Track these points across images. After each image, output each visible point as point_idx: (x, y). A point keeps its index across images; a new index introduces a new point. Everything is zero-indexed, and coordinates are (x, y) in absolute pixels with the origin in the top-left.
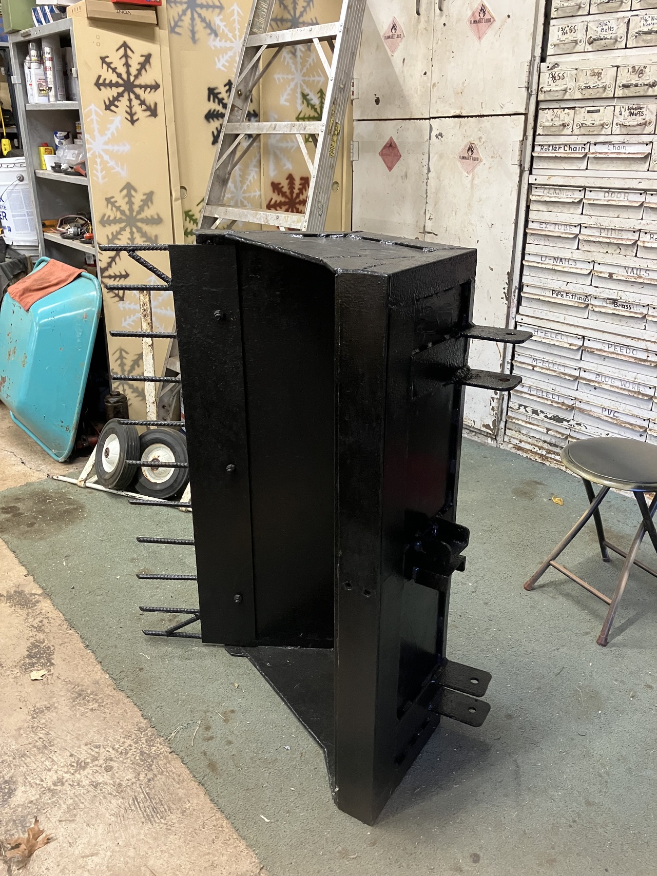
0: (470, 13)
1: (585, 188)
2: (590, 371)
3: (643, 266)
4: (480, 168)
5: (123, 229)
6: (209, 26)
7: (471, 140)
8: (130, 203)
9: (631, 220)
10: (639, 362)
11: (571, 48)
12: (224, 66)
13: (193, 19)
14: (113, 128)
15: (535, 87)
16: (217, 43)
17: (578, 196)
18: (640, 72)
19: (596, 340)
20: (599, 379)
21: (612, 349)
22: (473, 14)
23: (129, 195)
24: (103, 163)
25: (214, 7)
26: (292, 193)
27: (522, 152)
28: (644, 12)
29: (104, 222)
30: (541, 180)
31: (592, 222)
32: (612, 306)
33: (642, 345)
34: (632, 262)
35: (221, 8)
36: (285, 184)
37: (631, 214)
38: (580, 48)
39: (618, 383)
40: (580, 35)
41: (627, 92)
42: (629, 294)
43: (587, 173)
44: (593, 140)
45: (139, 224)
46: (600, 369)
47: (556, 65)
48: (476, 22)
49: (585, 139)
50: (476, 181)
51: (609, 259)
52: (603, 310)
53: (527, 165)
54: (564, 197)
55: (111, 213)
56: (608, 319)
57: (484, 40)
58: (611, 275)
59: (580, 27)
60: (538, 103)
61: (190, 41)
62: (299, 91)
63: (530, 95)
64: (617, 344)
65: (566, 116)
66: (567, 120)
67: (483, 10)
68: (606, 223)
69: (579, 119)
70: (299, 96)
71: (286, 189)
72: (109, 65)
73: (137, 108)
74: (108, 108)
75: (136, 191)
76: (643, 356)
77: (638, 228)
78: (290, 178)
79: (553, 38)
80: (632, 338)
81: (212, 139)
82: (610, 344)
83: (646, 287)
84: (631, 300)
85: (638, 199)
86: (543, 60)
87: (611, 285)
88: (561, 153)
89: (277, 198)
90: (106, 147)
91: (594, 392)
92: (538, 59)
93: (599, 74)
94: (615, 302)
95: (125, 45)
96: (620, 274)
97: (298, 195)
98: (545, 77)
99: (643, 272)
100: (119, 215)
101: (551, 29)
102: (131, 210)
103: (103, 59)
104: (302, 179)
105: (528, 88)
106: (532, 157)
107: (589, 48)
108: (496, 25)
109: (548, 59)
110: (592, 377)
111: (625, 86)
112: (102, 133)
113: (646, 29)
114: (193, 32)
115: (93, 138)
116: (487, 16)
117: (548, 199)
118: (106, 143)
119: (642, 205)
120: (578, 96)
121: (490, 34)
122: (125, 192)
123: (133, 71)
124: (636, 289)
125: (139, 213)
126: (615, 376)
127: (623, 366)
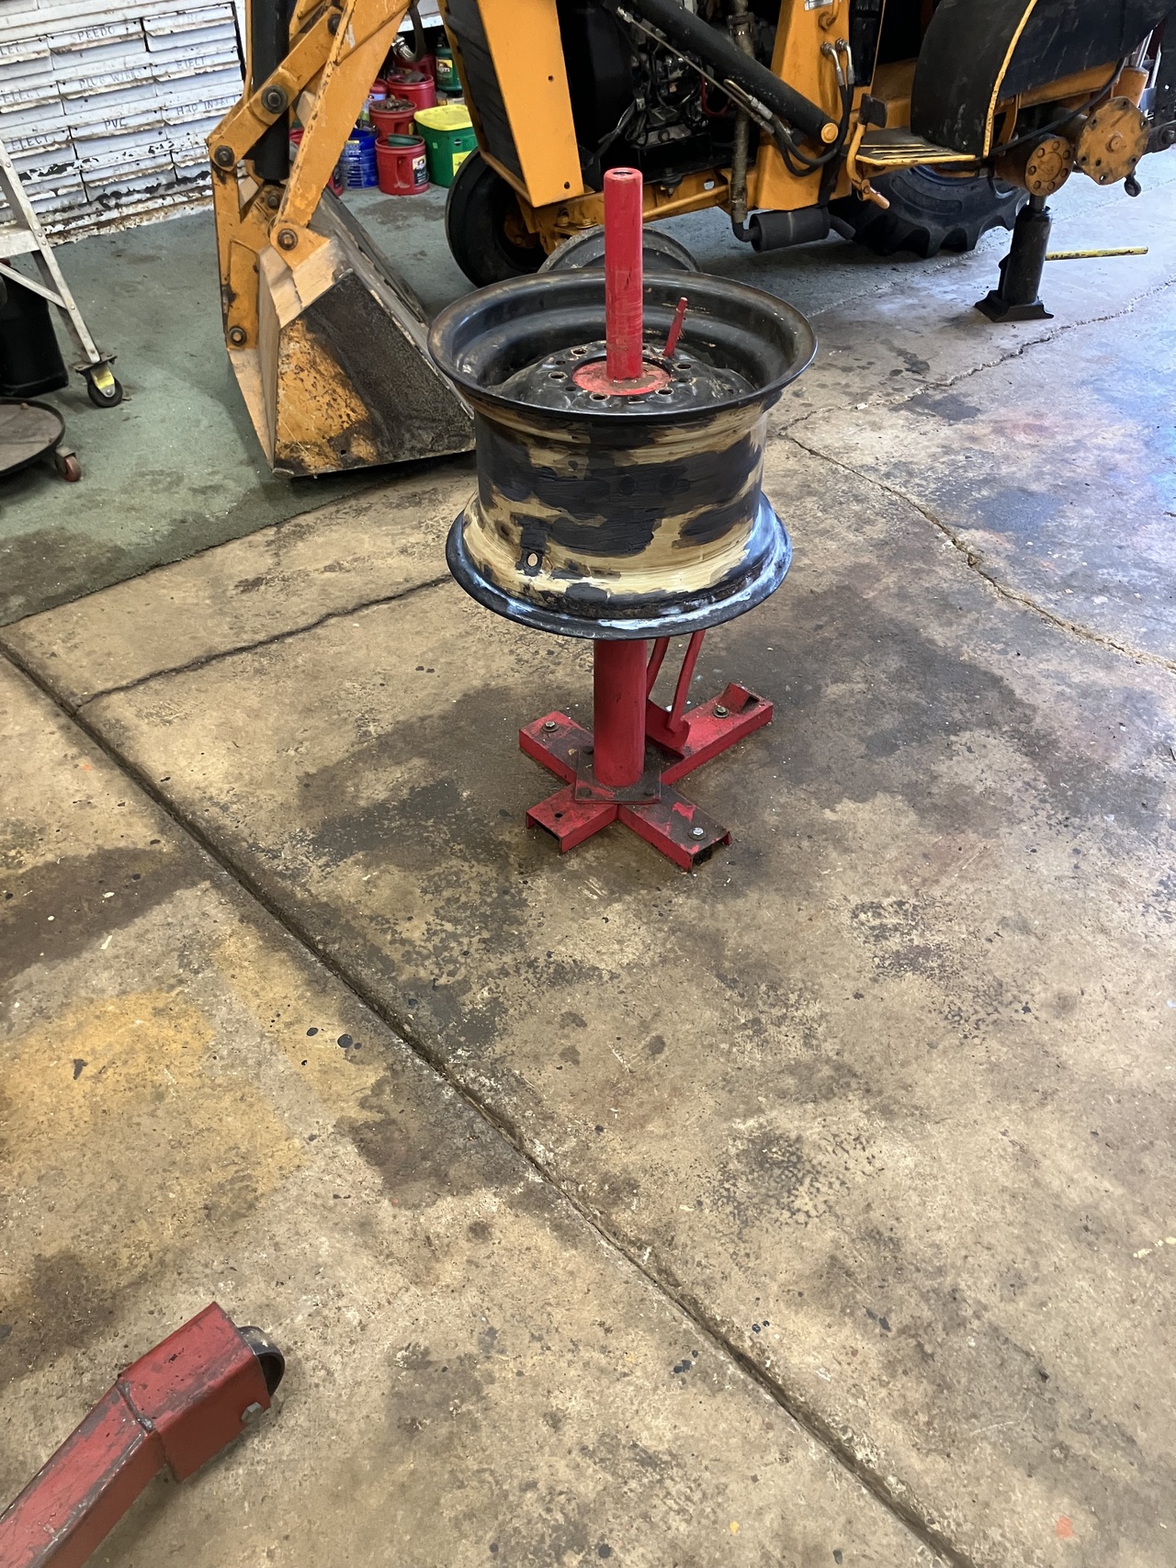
2: (71, 80)
10: (120, 40)
19: (63, 33)
20: (85, 85)
21: (84, 38)
33: (118, 16)
39: (108, 80)
46: (82, 71)
64: (88, 29)
76: (121, 30)
80: (105, 12)
82: (80, 31)
91: (87, 106)
110: (75, 87)
126: (102, 71)
127: (104, 54)
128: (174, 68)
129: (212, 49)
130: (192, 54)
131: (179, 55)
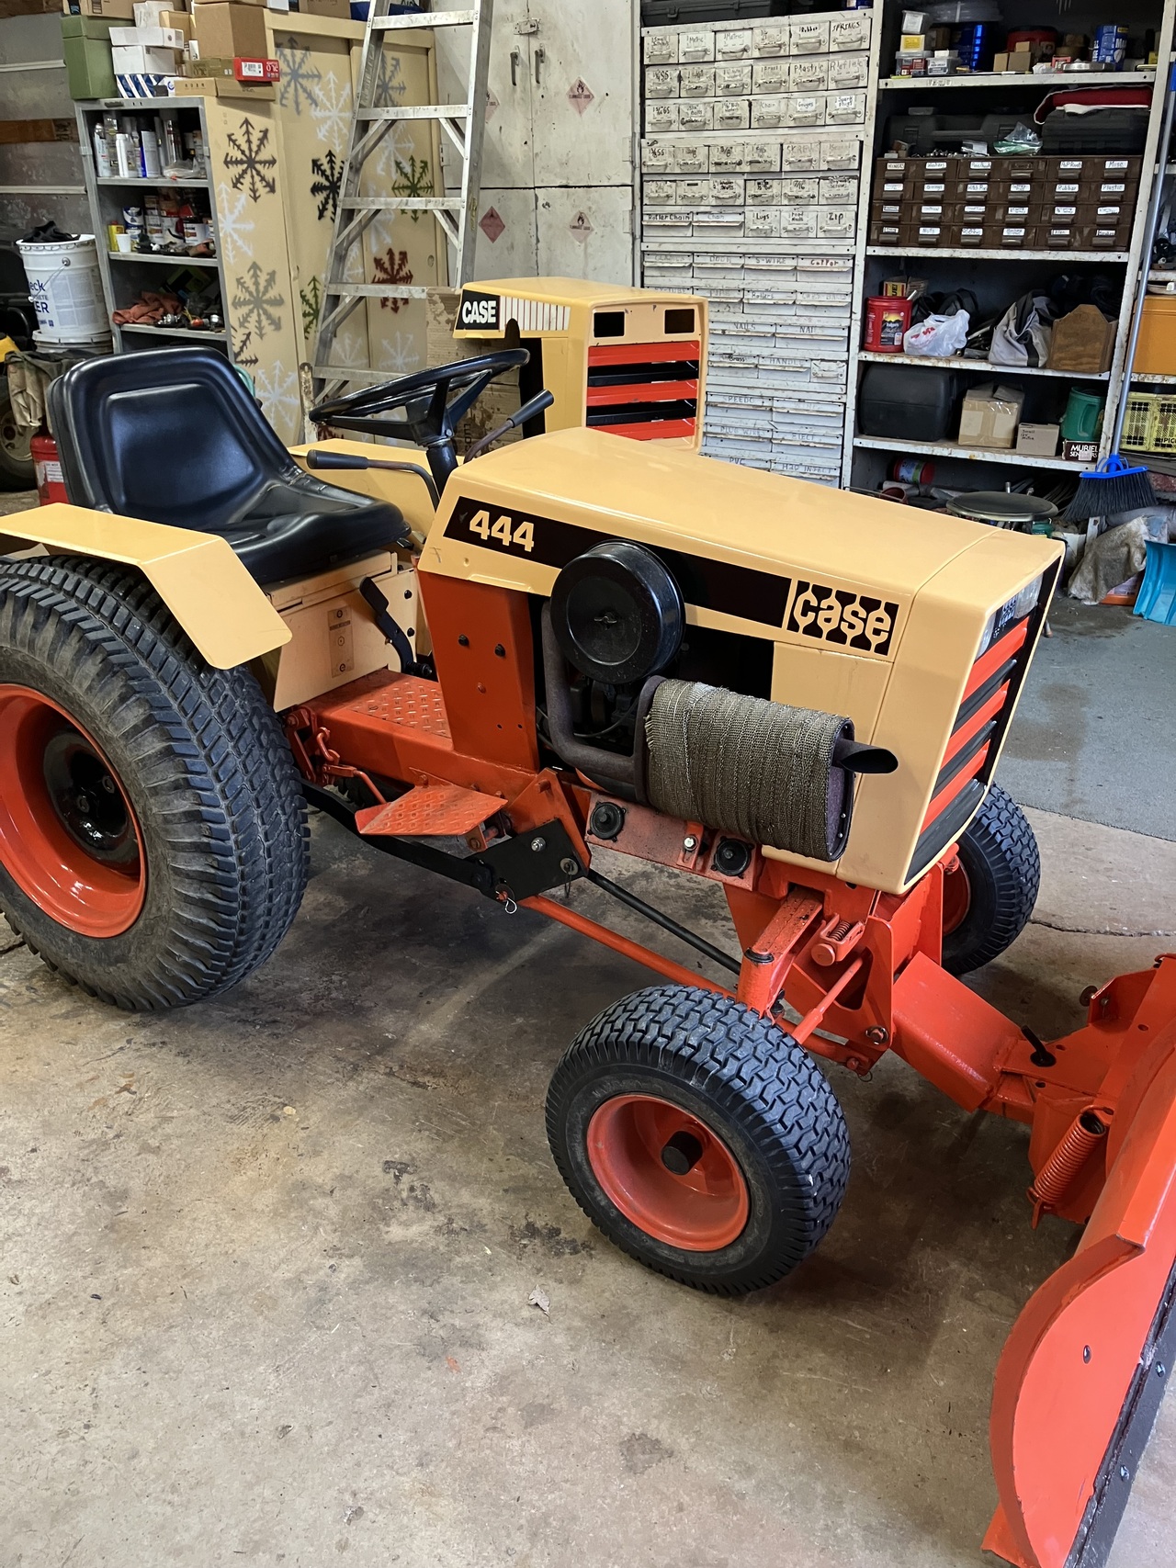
0: (568, 88)
1: (693, 253)
2: (716, 425)
3: (750, 321)
4: (591, 238)
5: (251, 311)
6: (309, 95)
7: (581, 209)
8: (256, 284)
9: (734, 281)
10: (756, 408)
11: (666, 127)
12: (324, 136)
13: (296, 90)
14: (239, 206)
15: (637, 161)
16: (317, 113)
17: (688, 261)
18: (728, 152)
19: (718, 394)
20: (724, 431)
21: (732, 401)
22: (572, 89)
23: (255, 276)
24: (234, 242)
25: (313, 76)
26: (392, 268)
27: (632, 221)
28: (726, 99)
29: (238, 304)
30: (653, 247)
31: (702, 284)
32: (728, 360)
33: (757, 392)
34: (740, 318)
35: (319, 76)
36: (386, 259)
37: (734, 275)
38: (674, 127)
39: (740, 432)
40: (674, 116)
41: (720, 169)
42: (741, 348)
43: (693, 240)
44: (695, 210)
45: (265, 306)
46: (725, 422)
47: (655, 142)
48: (575, 96)
49: (689, 209)
50: (590, 250)
51: (721, 317)
52: (721, 365)
53: (638, 234)
54: (676, 262)
55: (243, 296)
56: (726, 372)
57: (584, 114)
58: (724, 331)
59: (673, 108)
60: (642, 175)
61: (295, 112)
62: (393, 159)
63: (634, 168)
64: (737, 395)
65: (668, 188)
66: (670, 192)
67: (581, 86)
68: (714, 284)
69: (681, 191)
70: (393, 164)
71: (387, 265)
72: (234, 142)
73: (259, 185)
74: (235, 186)
75: (261, 271)
76: (758, 402)
77: (741, 287)
78: (390, 252)
79: (648, 118)
80: (748, 388)
81: (317, 213)
82: (731, 396)
83: (754, 339)
84: (743, 353)
85: (738, 261)
86: (642, 136)
87: (725, 340)
88: (668, 221)
89: (381, 275)
90: (235, 226)
91: (721, 444)
92: (638, 136)
93: (694, 152)
94: (730, 356)
95: (247, 122)
96: (731, 329)
97: (398, 272)
98: (647, 152)
99: (750, 327)
100: (248, 297)
101: (647, 108)
102: (257, 290)
103: (229, 136)
104: (401, 253)
105: (632, 162)
106: (642, 226)
107: (683, 128)
108: (596, 100)
109: (647, 135)
110: (718, 430)
111: (717, 164)
112: (231, 212)
113: (728, 114)
114: (297, 104)
115: (224, 216)
116: (586, 93)
117: (661, 265)
118: (234, 222)
119: (742, 267)
120: (677, 170)
121: (590, 110)
122: (252, 272)
123: (254, 148)
124: (746, 342)
125: (264, 294)
126: (737, 425)
127: (743, 414)
128: (789, 437)
129: (823, 431)
130: (807, 431)
131: (795, 429)
